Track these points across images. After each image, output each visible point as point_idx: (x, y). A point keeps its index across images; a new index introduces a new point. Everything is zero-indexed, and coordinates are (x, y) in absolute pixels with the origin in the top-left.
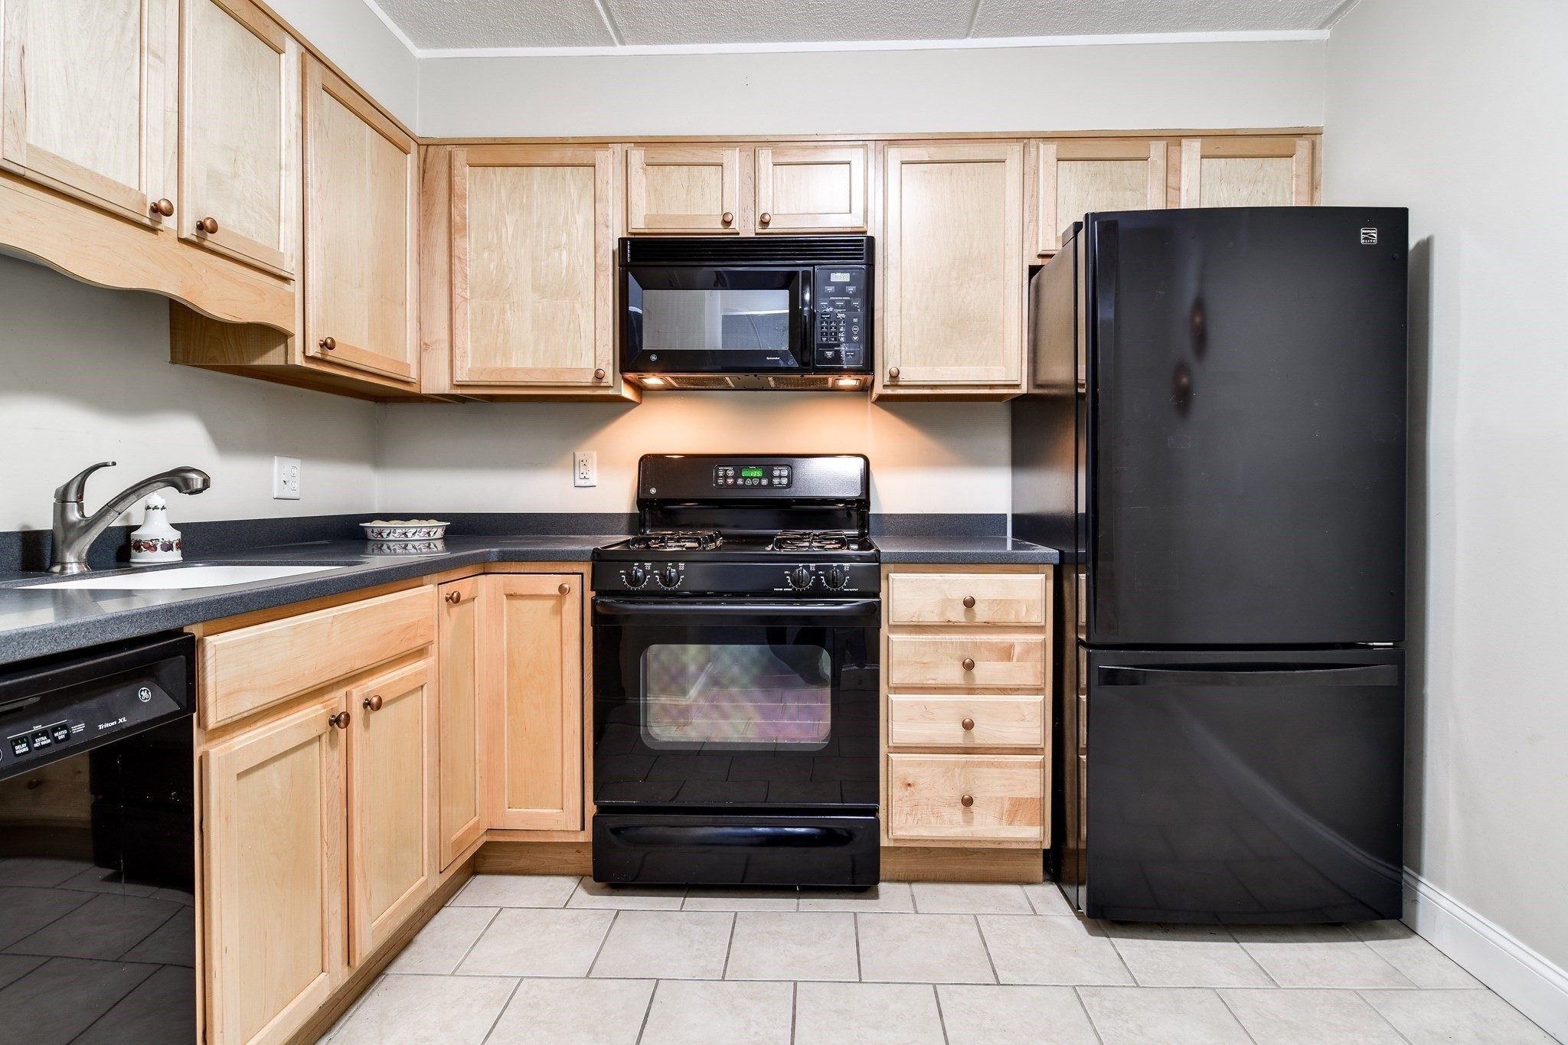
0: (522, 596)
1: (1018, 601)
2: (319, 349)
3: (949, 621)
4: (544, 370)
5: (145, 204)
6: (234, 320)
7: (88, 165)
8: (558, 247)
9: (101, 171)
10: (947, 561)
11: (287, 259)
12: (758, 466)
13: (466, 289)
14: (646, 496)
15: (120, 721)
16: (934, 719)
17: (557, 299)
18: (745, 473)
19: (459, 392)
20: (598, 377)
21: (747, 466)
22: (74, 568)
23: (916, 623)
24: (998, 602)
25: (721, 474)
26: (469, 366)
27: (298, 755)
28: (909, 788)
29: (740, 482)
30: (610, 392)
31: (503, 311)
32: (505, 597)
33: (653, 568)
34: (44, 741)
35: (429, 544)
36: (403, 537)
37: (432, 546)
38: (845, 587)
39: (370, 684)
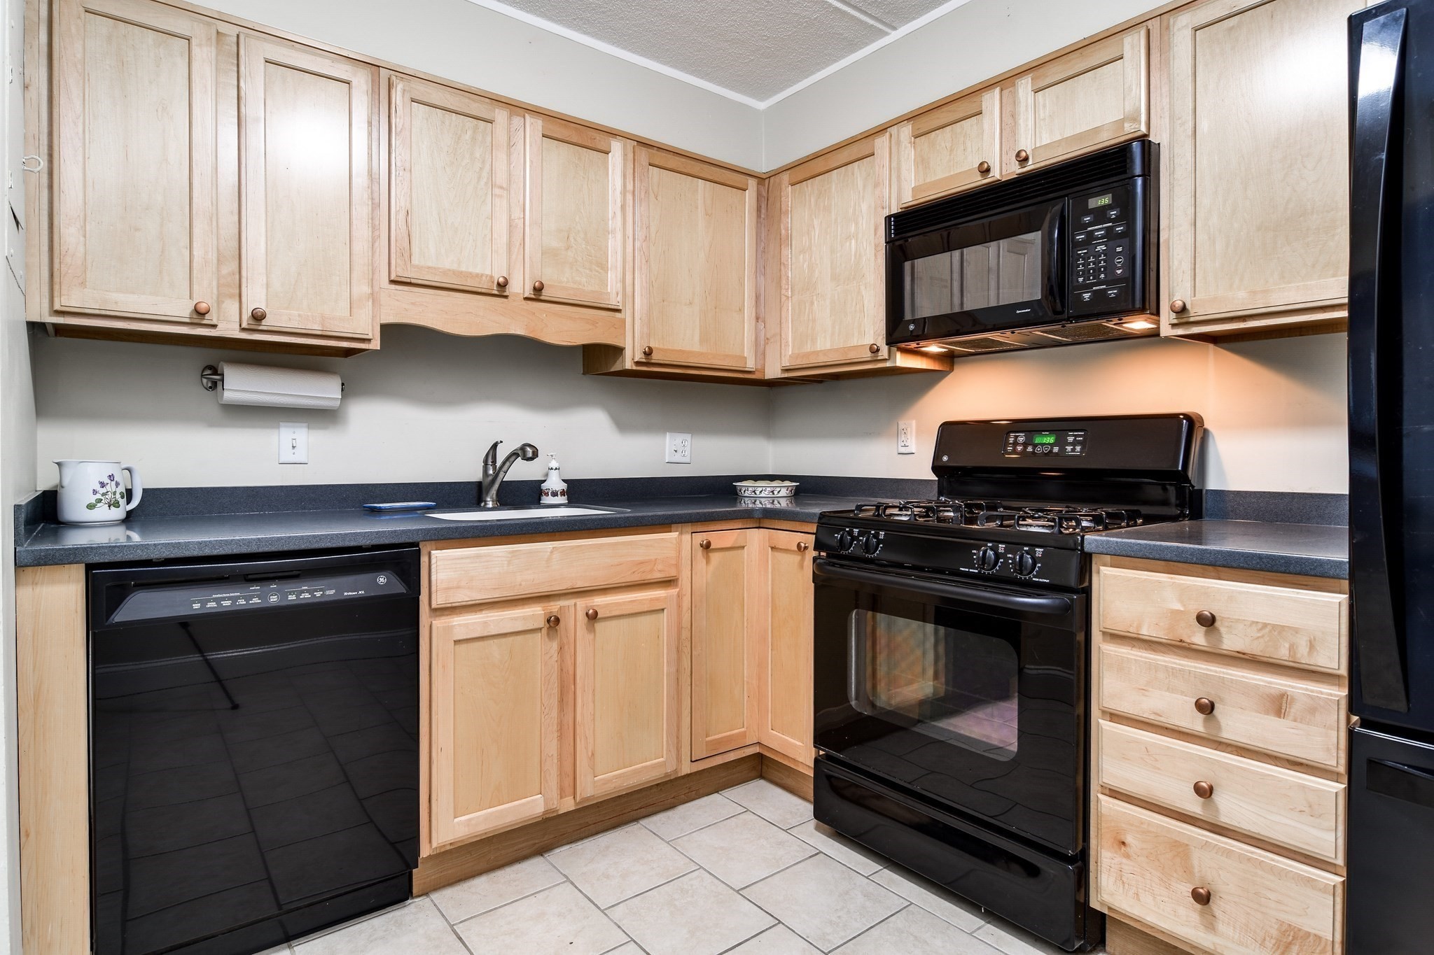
0: (781, 549)
1: (1296, 631)
2: (643, 356)
3: (1181, 641)
4: (837, 350)
5: (493, 282)
6: (569, 344)
7: (454, 267)
8: (849, 238)
9: (463, 269)
10: (1175, 559)
11: (613, 296)
12: (1051, 431)
13: (788, 289)
14: (940, 464)
15: (360, 592)
16: (1159, 769)
17: (847, 285)
18: (1038, 440)
19: (786, 375)
20: (875, 350)
21: (1039, 431)
22: (490, 505)
23: (1136, 636)
24: (1260, 626)
25: (1011, 440)
26: (790, 353)
27: (519, 638)
28: (1123, 848)
29: (1030, 449)
30: (888, 364)
31: (812, 303)
32: (770, 549)
33: (860, 534)
34: (307, 595)
35: (773, 501)
36: (771, 495)
37: (776, 502)
38: (1035, 577)
39: (596, 600)
